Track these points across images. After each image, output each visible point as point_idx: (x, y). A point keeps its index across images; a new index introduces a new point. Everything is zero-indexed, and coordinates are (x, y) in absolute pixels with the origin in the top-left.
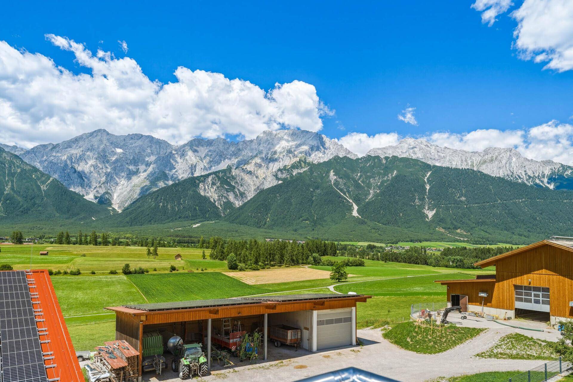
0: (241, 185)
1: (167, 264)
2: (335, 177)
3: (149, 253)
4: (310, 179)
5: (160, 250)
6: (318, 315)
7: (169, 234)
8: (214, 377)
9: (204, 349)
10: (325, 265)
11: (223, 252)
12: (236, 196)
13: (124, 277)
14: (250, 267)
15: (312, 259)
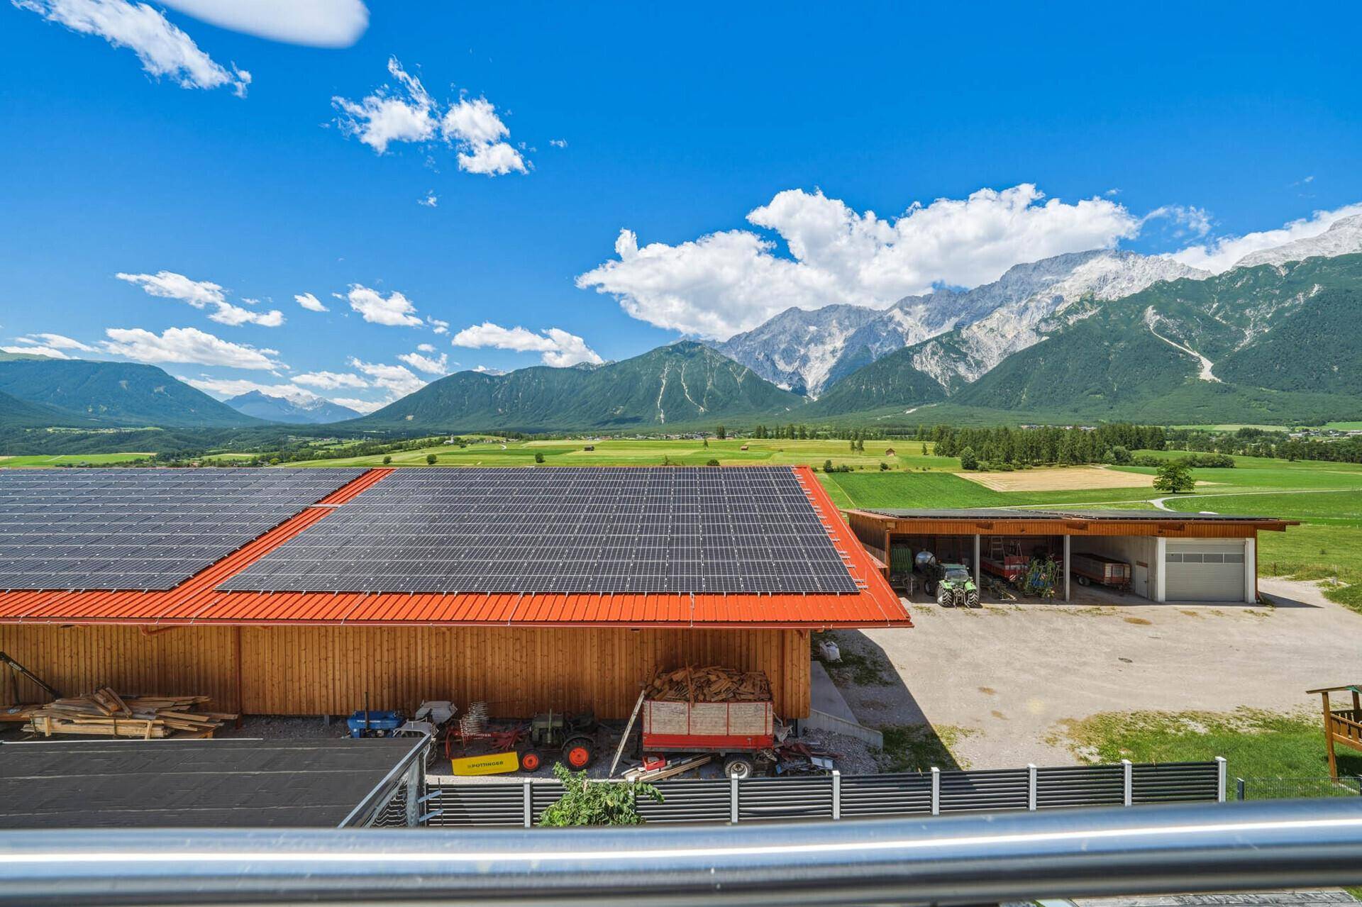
0: (977, 351)
1: (876, 461)
2: (1158, 317)
3: (853, 448)
4: (1103, 327)
5: (867, 443)
6: (1168, 546)
7: (873, 424)
8: (986, 610)
9: (971, 572)
10: (1140, 466)
11: (953, 446)
12: (969, 366)
13: (826, 476)
14: (998, 466)
15: (1113, 455)
